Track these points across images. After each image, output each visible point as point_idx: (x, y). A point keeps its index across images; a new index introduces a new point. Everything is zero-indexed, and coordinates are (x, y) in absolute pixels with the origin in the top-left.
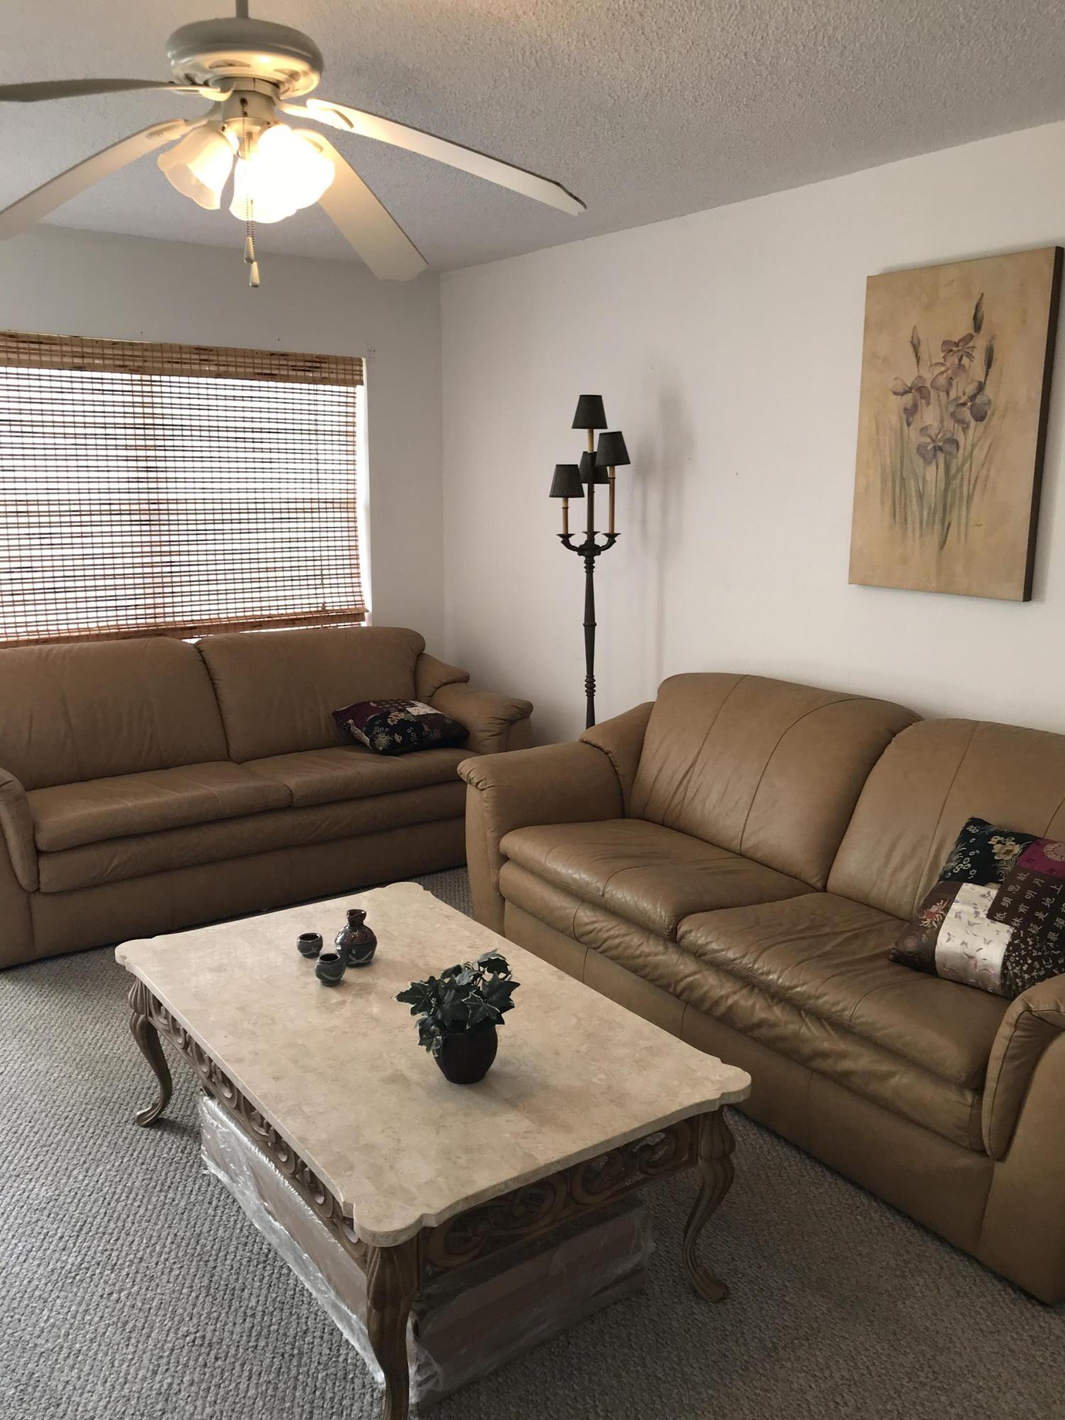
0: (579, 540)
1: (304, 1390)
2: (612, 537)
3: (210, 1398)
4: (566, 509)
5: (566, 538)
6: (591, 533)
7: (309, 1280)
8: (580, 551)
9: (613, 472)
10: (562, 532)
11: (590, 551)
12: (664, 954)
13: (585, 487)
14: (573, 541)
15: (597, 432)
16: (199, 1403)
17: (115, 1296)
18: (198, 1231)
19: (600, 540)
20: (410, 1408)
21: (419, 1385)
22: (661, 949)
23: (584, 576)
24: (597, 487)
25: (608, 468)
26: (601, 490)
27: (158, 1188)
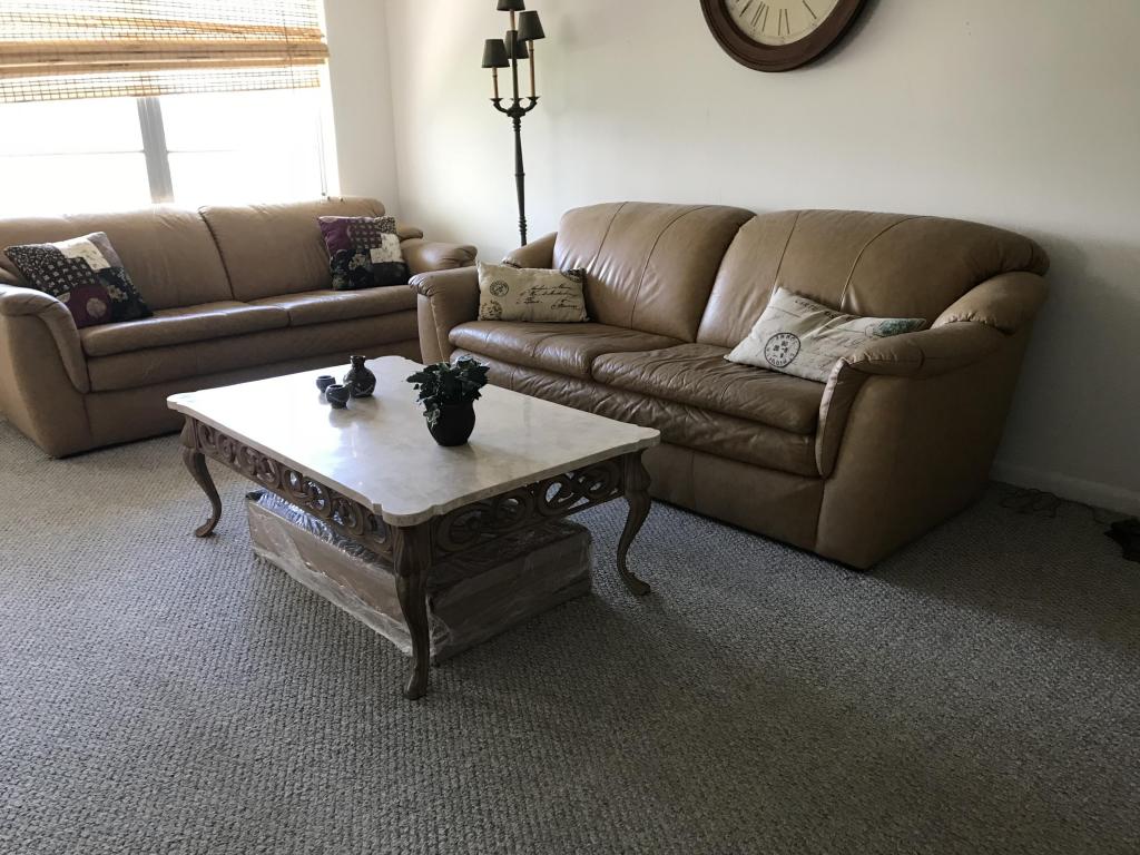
0: (507, 104)
1: (351, 661)
2: (534, 99)
3: (283, 670)
4: (495, 76)
5: (497, 101)
6: (517, 100)
7: (346, 605)
8: (509, 112)
9: (531, 45)
10: (494, 97)
11: (516, 113)
12: (583, 388)
13: (510, 61)
14: (503, 104)
15: (517, 13)
16: (274, 674)
17: (199, 626)
18: (256, 588)
19: (525, 104)
20: (431, 661)
21: (436, 643)
22: (579, 386)
23: (513, 134)
24: (519, 61)
25: (527, 42)
26: (523, 64)
27: (221, 567)
